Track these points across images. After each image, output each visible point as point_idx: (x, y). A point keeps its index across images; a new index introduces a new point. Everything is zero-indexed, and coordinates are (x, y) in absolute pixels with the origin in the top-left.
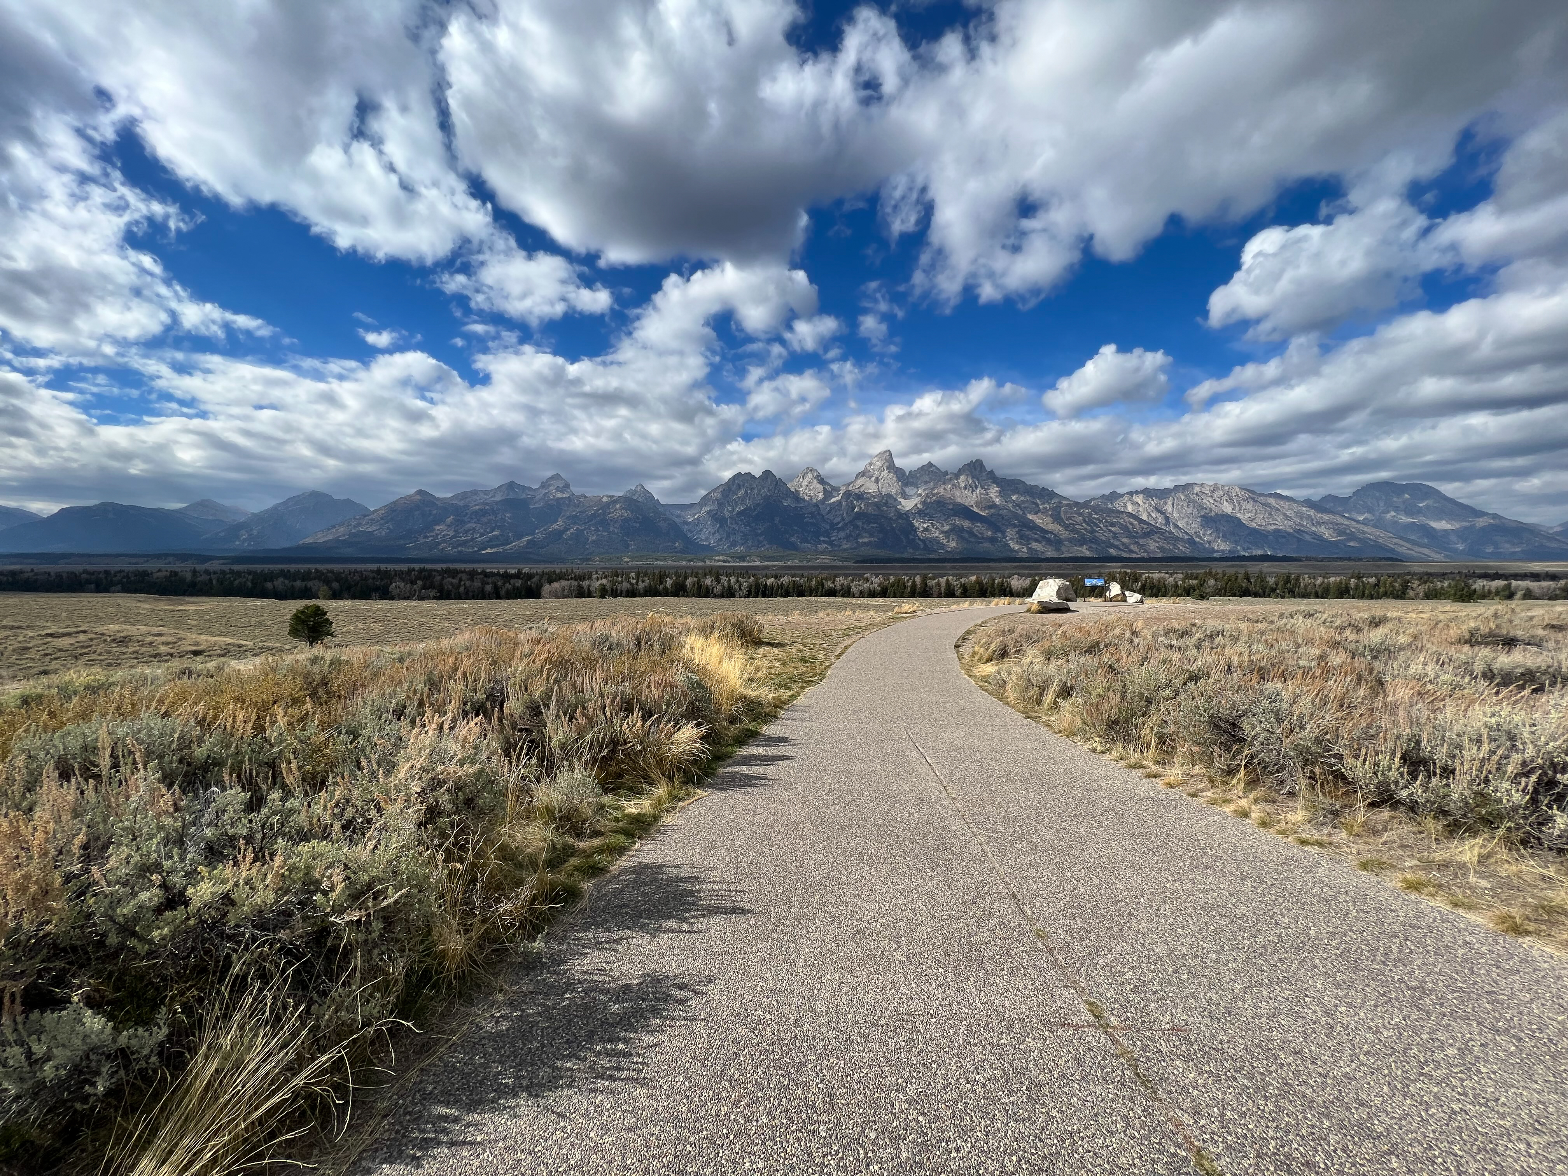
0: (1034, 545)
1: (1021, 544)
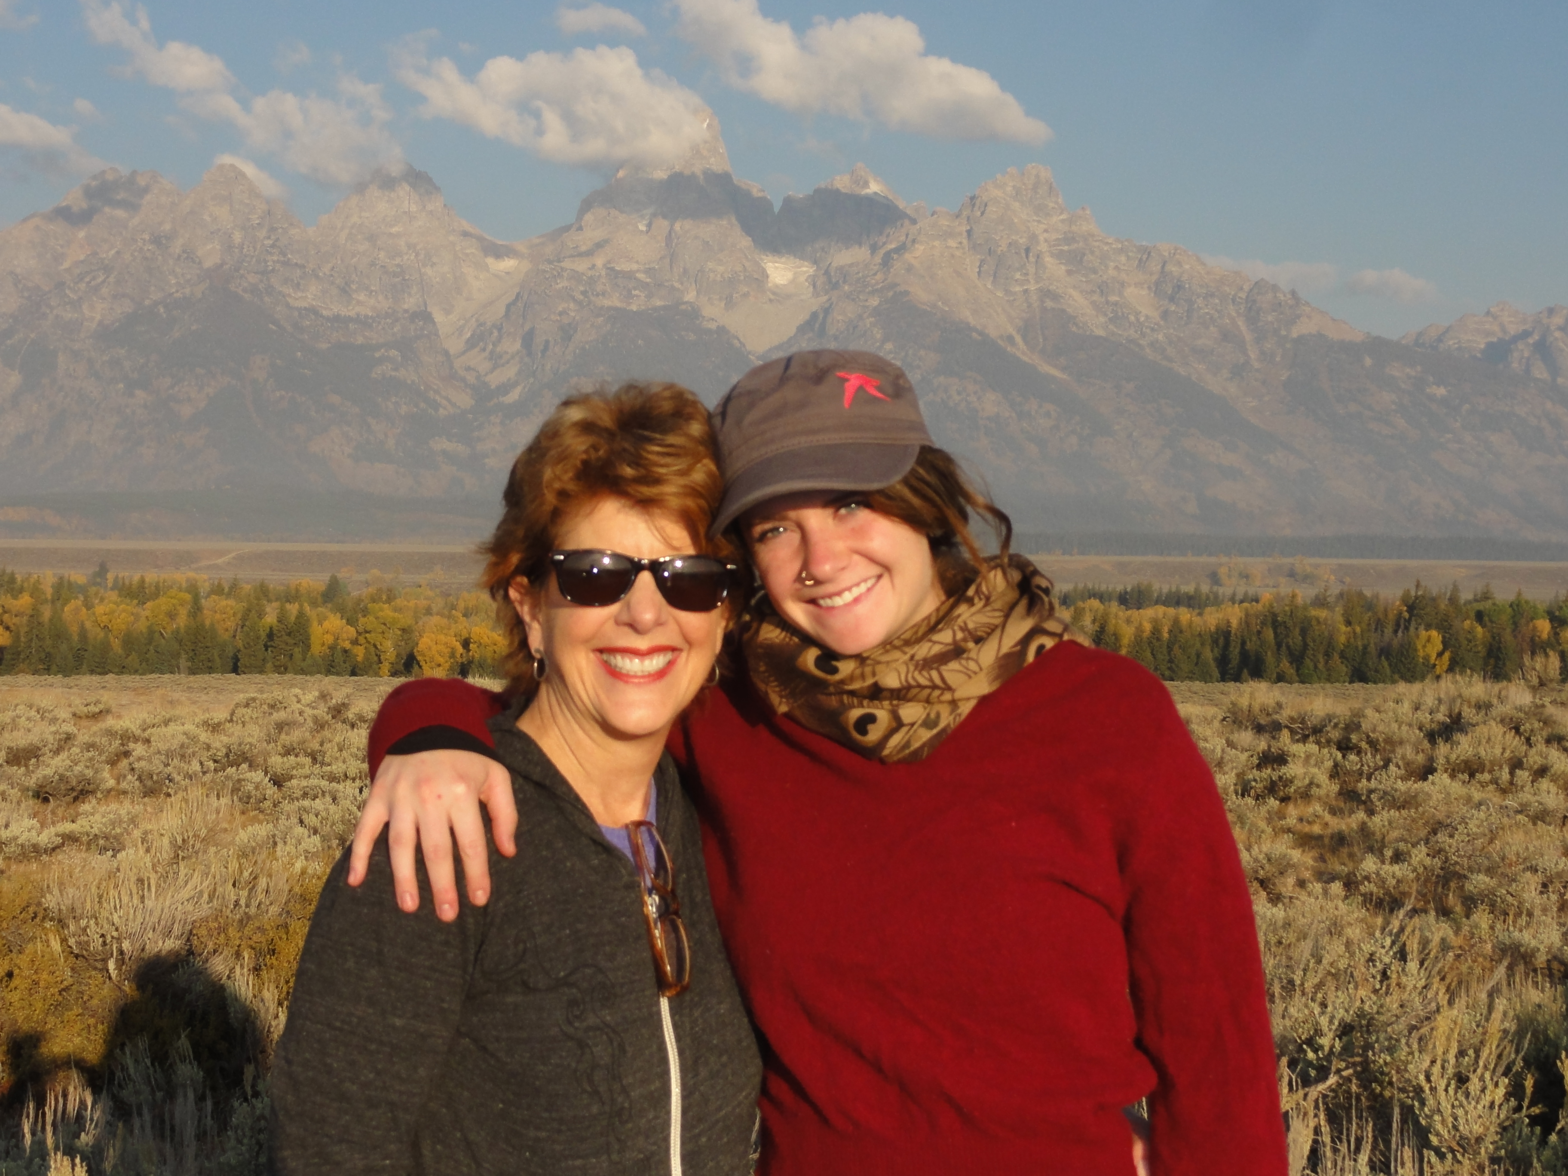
1: (1178, 485)
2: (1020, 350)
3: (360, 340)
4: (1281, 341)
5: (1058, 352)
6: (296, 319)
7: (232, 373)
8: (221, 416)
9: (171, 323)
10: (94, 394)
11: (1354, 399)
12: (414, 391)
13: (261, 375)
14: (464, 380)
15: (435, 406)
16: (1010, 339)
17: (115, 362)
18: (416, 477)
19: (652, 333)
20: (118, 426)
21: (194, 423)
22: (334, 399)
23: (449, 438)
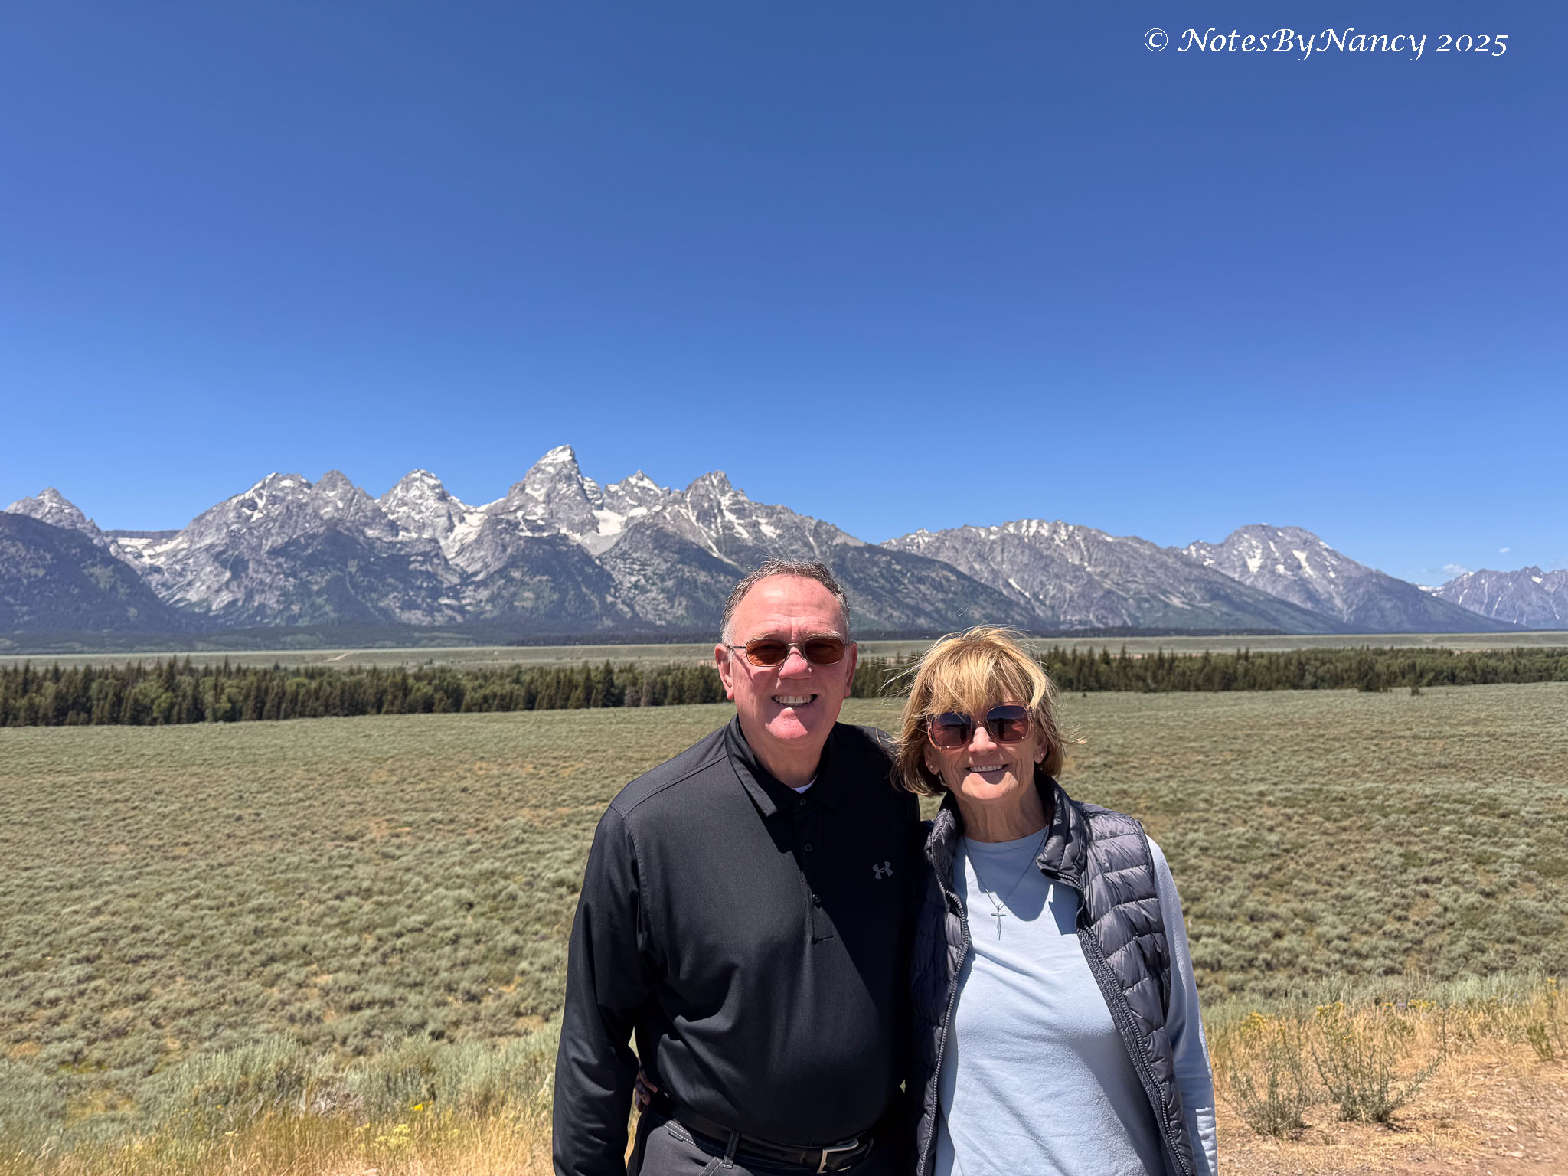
2: (715, 553)
3: (402, 553)
4: (829, 547)
5: (732, 553)
6: (371, 543)
7: (339, 569)
8: (333, 589)
9: (307, 546)
10: (268, 580)
11: (861, 571)
12: (430, 576)
13: (353, 570)
14: (455, 570)
15: (441, 583)
16: (710, 548)
17: (279, 565)
18: (433, 617)
19: (546, 547)
20: (280, 595)
21: (319, 593)
22: (391, 580)
23: (449, 597)
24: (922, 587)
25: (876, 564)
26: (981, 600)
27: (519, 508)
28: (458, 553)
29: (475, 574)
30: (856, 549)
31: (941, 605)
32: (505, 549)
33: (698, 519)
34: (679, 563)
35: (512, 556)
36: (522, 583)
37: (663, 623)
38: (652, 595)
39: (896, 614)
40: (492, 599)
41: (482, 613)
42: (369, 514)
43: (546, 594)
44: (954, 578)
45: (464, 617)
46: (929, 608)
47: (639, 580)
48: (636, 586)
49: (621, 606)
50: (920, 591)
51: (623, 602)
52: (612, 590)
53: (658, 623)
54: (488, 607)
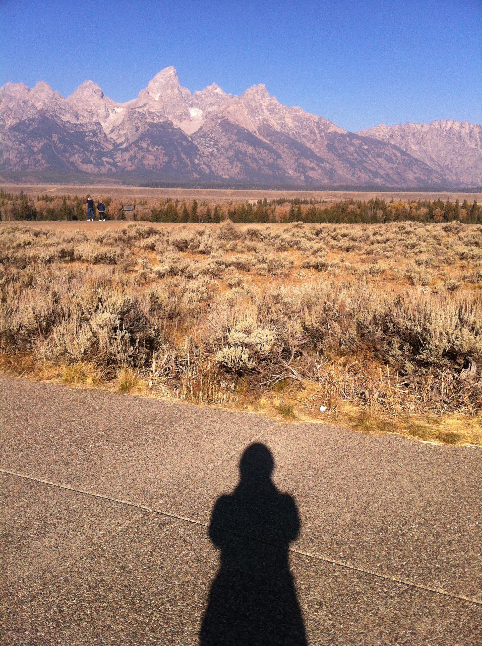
0: (311, 174)
1: (299, 172)
2: (258, 135)
3: (81, 130)
4: (325, 133)
5: (268, 136)
6: (64, 124)
7: (47, 139)
8: (45, 150)
9: (30, 125)
10: (10, 145)
11: (344, 149)
12: (97, 144)
13: (55, 140)
14: (110, 141)
15: (103, 149)
16: (255, 132)
17: (15, 136)
18: (99, 168)
19: (161, 129)
20: (17, 154)
21: (38, 153)
22: (76, 146)
23: (107, 158)
24: (379, 160)
25: (353, 145)
26: (414, 168)
27: (145, 105)
28: (112, 131)
29: (121, 144)
30: (342, 135)
31: (390, 171)
32: (137, 130)
33: (248, 114)
34: (236, 141)
35: (142, 134)
36: (148, 150)
37: (227, 177)
38: (222, 160)
39: (363, 175)
40: (131, 159)
41: (126, 168)
42: (62, 107)
43: (161, 157)
44: (399, 154)
45: (116, 169)
46: (382, 172)
47: (213, 151)
48: (212, 154)
49: (204, 166)
50: (378, 162)
51: (205, 164)
52: (198, 156)
53: (224, 177)
54: (130, 164)
